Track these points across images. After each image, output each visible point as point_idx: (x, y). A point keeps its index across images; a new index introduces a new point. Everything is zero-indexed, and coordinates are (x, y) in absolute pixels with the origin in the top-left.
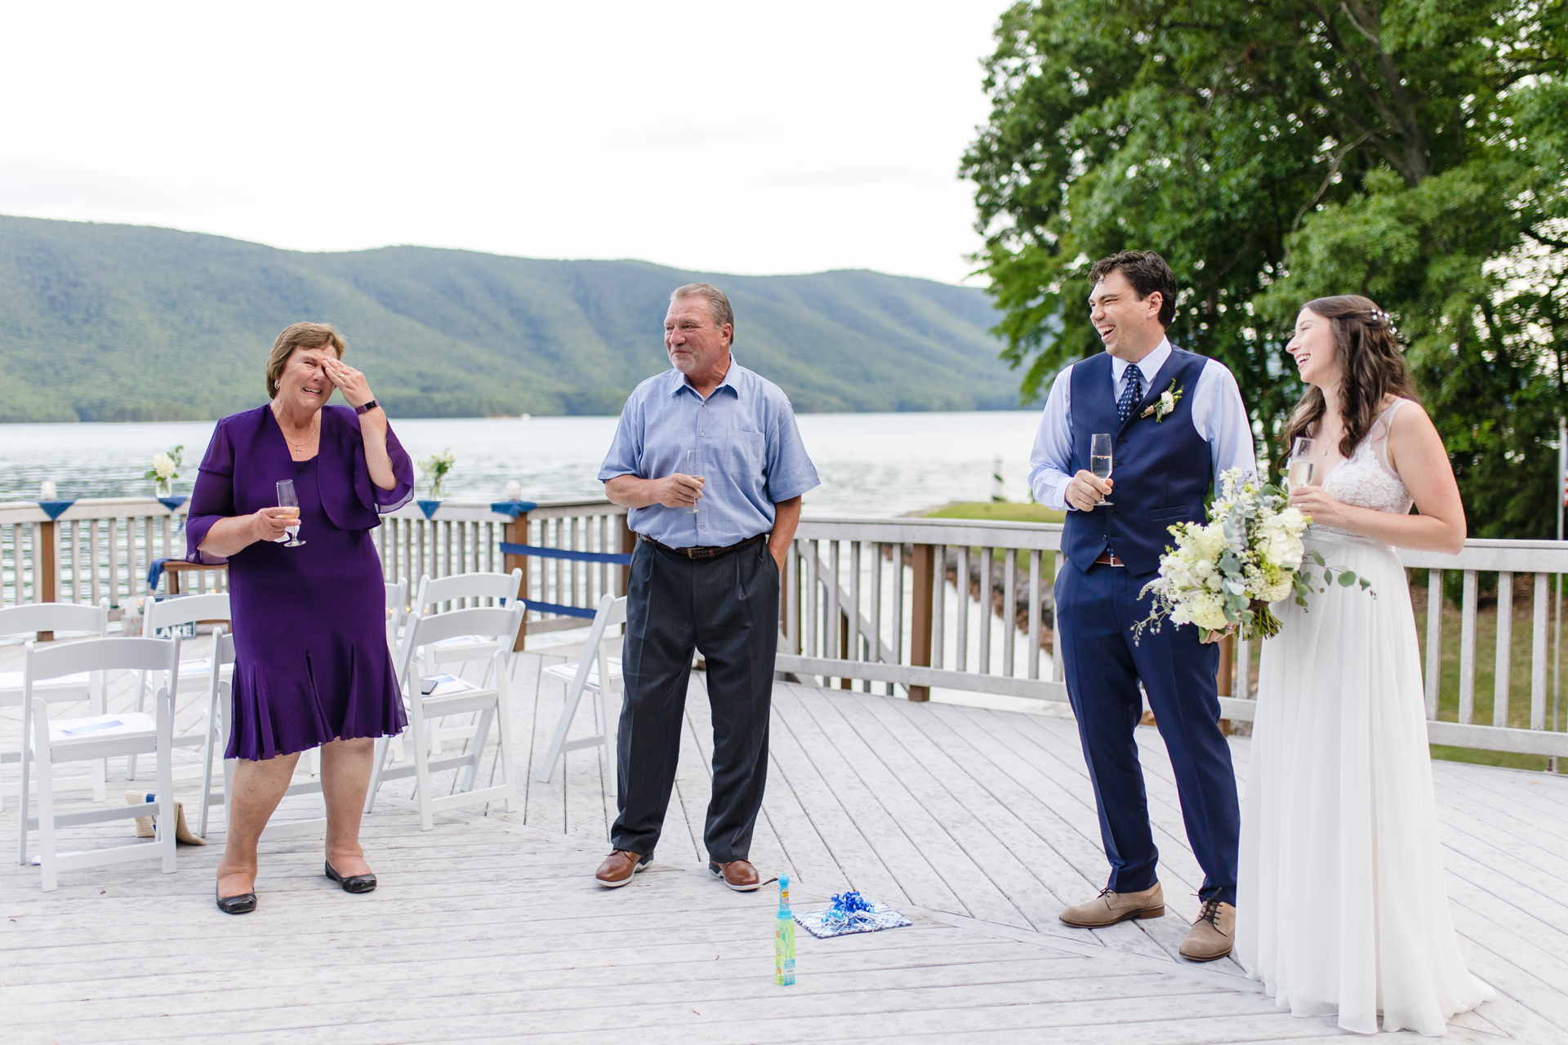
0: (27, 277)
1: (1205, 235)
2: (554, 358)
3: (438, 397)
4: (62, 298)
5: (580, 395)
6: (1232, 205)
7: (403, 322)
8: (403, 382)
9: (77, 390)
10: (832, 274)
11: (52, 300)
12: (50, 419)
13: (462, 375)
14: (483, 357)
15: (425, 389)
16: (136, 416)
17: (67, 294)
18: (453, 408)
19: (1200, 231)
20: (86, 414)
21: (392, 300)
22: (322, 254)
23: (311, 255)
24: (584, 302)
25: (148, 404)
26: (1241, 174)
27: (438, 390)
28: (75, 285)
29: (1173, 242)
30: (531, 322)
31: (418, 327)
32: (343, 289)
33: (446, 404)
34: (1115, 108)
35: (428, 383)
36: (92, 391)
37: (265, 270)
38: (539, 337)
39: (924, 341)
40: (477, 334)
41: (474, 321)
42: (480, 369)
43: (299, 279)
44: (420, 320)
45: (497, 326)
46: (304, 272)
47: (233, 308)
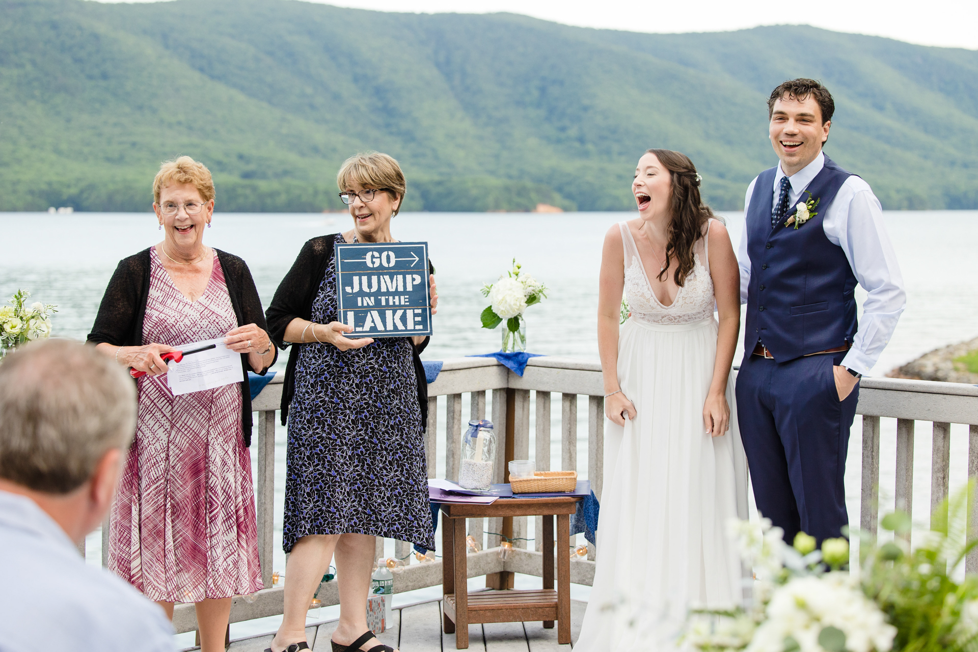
2: (409, 137)
3: (263, 185)
5: (439, 183)
7: (222, 91)
10: (762, 31)
13: (293, 158)
15: (247, 175)
18: (282, 199)
21: (206, 64)
24: (445, 67)
27: (264, 176)
30: (379, 92)
31: (240, 97)
32: (150, 49)
33: (273, 194)
35: (252, 167)
37: (54, 26)
38: (388, 111)
39: (879, 118)
40: (312, 107)
41: (309, 90)
42: (316, 150)
43: (96, 37)
44: (242, 89)
45: (336, 97)
46: (102, 28)
47: (15, 72)
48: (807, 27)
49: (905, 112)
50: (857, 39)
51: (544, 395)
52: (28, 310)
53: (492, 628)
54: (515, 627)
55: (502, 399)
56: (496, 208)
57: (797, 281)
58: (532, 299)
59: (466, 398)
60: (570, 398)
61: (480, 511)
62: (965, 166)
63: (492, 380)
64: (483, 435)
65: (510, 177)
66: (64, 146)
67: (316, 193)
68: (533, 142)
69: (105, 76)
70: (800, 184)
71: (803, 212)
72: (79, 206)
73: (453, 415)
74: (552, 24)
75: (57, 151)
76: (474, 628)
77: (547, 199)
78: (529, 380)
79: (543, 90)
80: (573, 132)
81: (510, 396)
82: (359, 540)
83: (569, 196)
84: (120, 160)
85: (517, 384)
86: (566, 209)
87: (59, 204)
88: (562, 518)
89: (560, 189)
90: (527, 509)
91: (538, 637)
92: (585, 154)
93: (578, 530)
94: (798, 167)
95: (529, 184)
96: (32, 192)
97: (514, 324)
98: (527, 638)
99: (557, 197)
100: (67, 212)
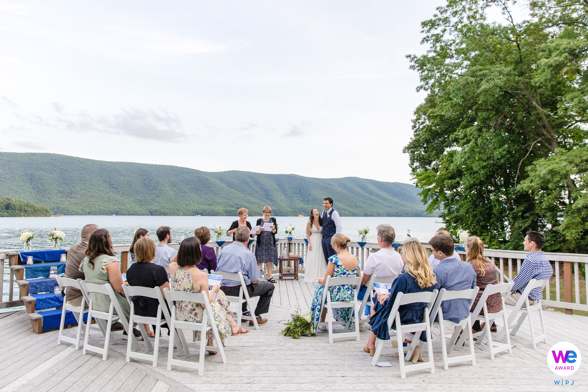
0: (140, 178)
1: (490, 167)
4: (148, 184)
6: (498, 159)
7: (233, 190)
8: (232, 206)
9: (150, 207)
10: (346, 178)
11: (146, 184)
12: (143, 215)
13: (247, 204)
14: (253, 200)
16: (165, 214)
17: (149, 183)
19: (489, 166)
20: (152, 214)
21: (229, 185)
22: (213, 173)
23: (210, 173)
24: (279, 186)
25: (167, 211)
26: (500, 150)
28: (151, 180)
29: (479, 169)
30: (265, 191)
31: (237, 192)
32: (218, 182)
34: (463, 132)
35: (239, 206)
36: (153, 207)
38: (268, 195)
39: (372, 197)
40: (251, 194)
41: (251, 190)
42: (252, 203)
43: (207, 179)
44: (237, 190)
45: (257, 192)
46: (208, 177)
47: (190, 186)
48: (356, 177)
49: (377, 196)
50: (367, 180)
51: (295, 244)
52: (221, 229)
53: (287, 278)
54: (290, 278)
55: (288, 244)
56: (290, 215)
57: (328, 226)
58: (293, 229)
59: (283, 244)
60: (299, 244)
61: (285, 260)
62: (391, 207)
63: (287, 241)
64: (285, 249)
65: (293, 209)
66: (199, 202)
67: (252, 212)
68: (298, 201)
69: (208, 187)
70: (328, 212)
71: (328, 216)
72: (202, 215)
73: (281, 247)
74: (302, 177)
75: (198, 203)
76: (284, 278)
77: (301, 214)
78: (293, 242)
79: (300, 190)
80: (306, 199)
81: (290, 244)
82: (269, 263)
83: (305, 213)
84: (211, 205)
85: (291, 242)
86: (305, 216)
87: (199, 214)
88: (297, 261)
89: (304, 212)
90: (292, 260)
91: (293, 280)
92: (309, 204)
93: (300, 263)
94: (327, 210)
95: (297, 210)
96: (192, 212)
97: (290, 233)
98: (292, 280)
99: (303, 213)
100: (199, 216)
